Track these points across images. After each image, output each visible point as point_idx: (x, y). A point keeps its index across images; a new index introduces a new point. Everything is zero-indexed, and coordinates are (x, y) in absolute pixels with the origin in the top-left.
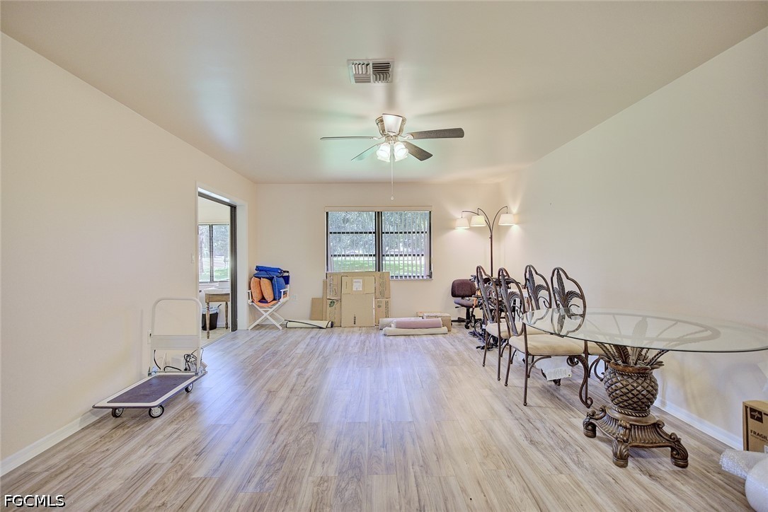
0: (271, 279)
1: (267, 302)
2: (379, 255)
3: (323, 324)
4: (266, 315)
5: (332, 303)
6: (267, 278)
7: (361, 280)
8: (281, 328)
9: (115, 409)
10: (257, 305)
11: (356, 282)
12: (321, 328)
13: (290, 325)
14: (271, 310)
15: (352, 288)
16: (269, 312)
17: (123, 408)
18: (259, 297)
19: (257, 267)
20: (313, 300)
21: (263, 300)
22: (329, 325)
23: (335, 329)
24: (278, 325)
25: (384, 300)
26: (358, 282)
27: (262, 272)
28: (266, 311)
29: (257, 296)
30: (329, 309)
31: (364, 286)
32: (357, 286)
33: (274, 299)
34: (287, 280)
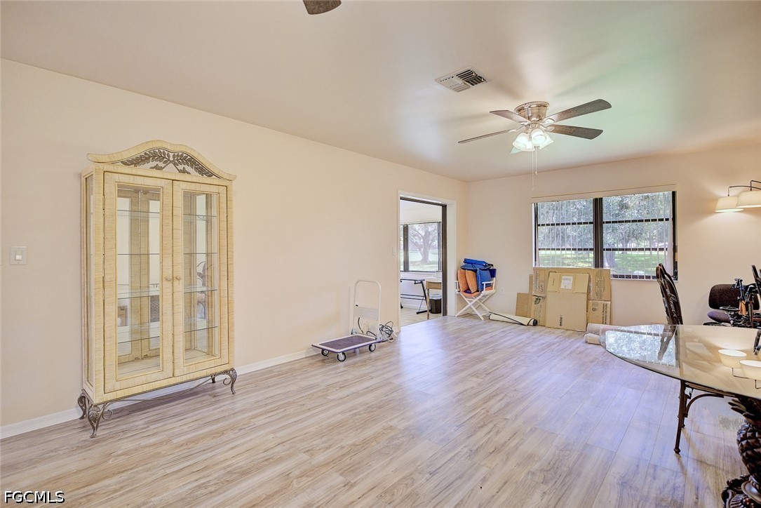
0: (475, 271)
1: (470, 293)
2: (599, 249)
3: (525, 320)
4: (470, 304)
5: (538, 300)
6: (472, 270)
7: (572, 278)
8: (483, 319)
9: (323, 350)
10: (463, 294)
11: (565, 279)
12: (522, 324)
13: (493, 317)
14: (474, 301)
15: (560, 286)
16: (472, 303)
17: (329, 351)
18: (465, 288)
19: (465, 260)
20: (519, 294)
21: (468, 291)
22: (531, 323)
23: (537, 328)
24: (480, 316)
25: (601, 303)
26: (568, 279)
27: (469, 264)
28: (471, 301)
29: (463, 287)
30: (534, 306)
31: (574, 283)
32: (567, 283)
33: (478, 291)
34: (493, 273)
